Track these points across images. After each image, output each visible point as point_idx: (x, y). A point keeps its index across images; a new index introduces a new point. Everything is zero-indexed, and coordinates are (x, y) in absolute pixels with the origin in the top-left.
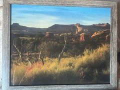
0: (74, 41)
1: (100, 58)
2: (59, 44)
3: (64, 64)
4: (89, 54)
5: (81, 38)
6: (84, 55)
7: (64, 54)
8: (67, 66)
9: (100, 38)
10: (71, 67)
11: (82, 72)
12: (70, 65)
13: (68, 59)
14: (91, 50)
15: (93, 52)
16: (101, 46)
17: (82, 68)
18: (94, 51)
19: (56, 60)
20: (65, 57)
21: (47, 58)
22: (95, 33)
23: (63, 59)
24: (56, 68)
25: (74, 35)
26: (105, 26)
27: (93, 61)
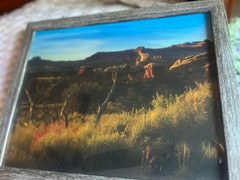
0: (131, 79)
1: (192, 115)
2: (101, 87)
3: (108, 127)
4: (164, 106)
5: (147, 73)
6: (152, 108)
7: (110, 106)
8: (113, 131)
9: (190, 69)
10: (123, 135)
11: (148, 148)
12: (121, 128)
13: (116, 115)
14: (168, 97)
15: (174, 101)
16: (194, 87)
17: (147, 139)
18: (178, 98)
19: (93, 117)
20: (111, 112)
21: (75, 113)
22: (179, 61)
23: (106, 115)
24: (90, 136)
25: (132, 67)
26: (199, 45)
27: (175, 121)
